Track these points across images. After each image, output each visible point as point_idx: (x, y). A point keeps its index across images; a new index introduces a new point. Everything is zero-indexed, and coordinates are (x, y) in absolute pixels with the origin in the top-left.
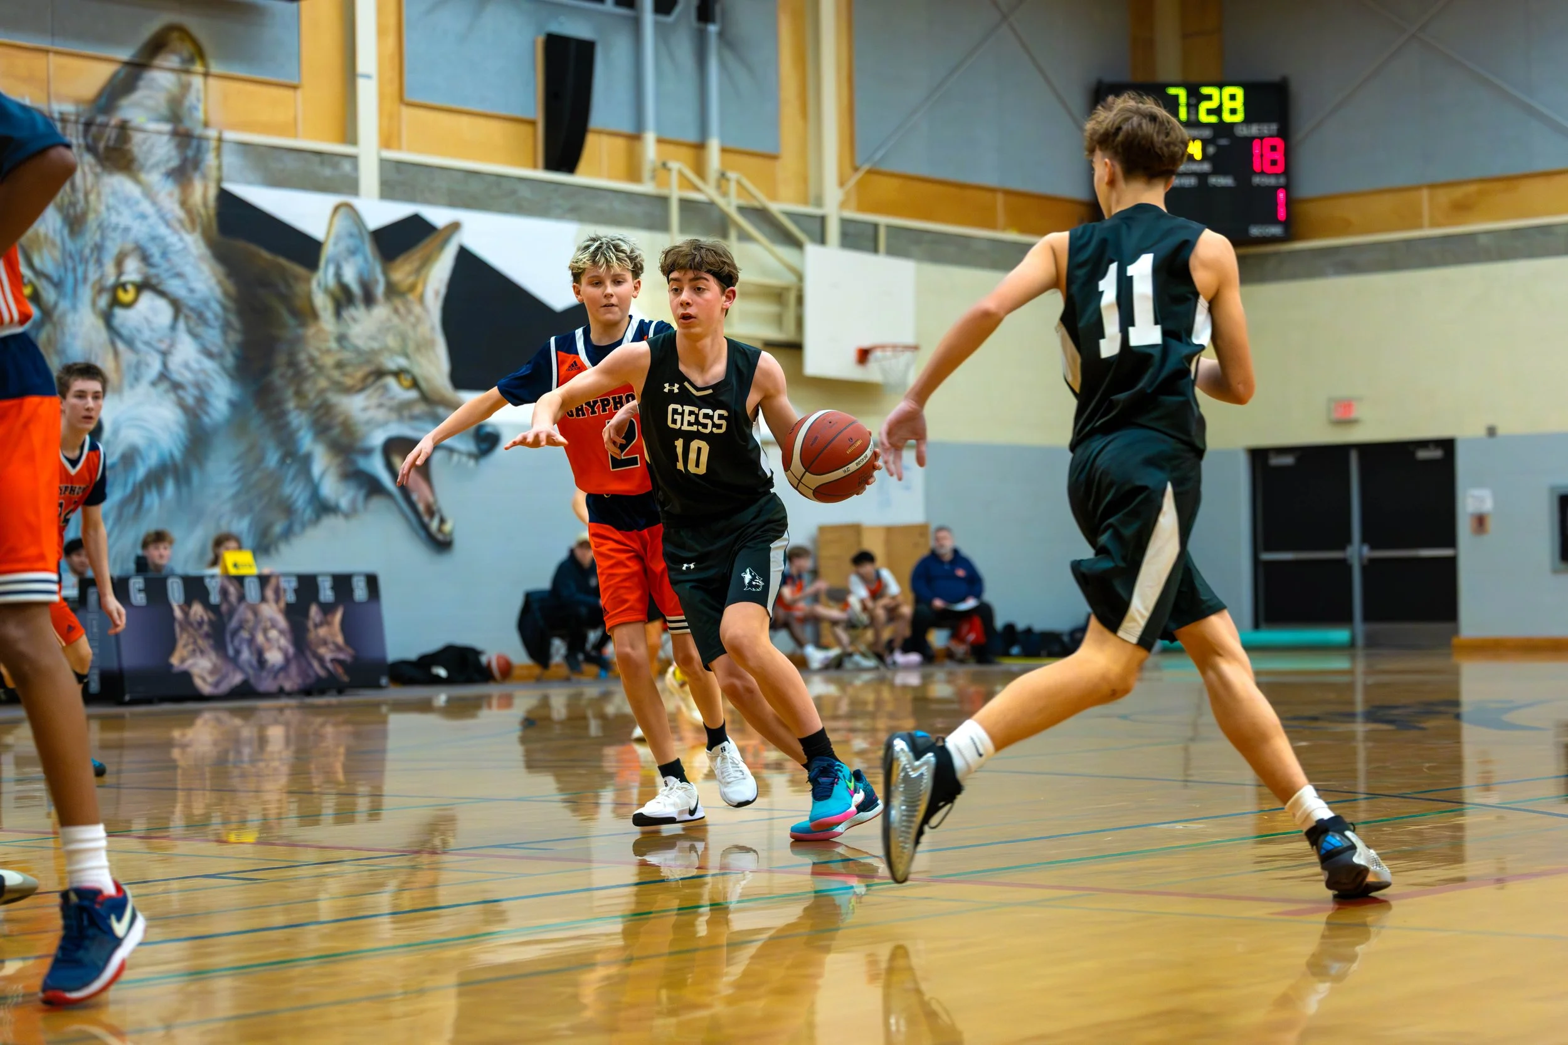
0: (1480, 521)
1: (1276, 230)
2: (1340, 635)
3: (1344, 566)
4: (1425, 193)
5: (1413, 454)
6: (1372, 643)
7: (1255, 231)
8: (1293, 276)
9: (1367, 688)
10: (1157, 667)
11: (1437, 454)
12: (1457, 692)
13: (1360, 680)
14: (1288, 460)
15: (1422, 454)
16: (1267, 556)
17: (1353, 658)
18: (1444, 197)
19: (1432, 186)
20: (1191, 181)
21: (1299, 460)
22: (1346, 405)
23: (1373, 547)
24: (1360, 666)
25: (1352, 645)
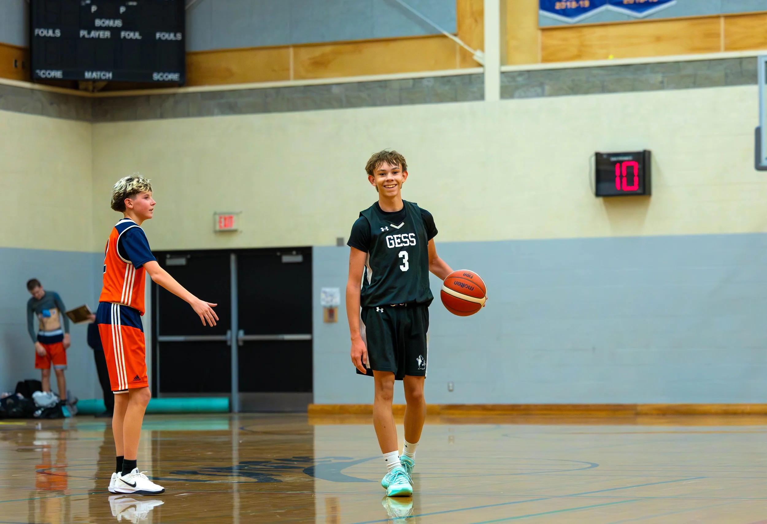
0: (331, 312)
1: (174, 77)
2: (221, 402)
3: (225, 346)
4: (291, 51)
5: (280, 258)
6: (245, 408)
7: (156, 76)
8: (187, 114)
9: (240, 445)
10: (73, 428)
11: (299, 259)
12: (311, 450)
13: (236, 440)
14: (182, 261)
15: (286, 259)
16: (162, 339)
17: (231, 420)
18: (306, 55)
19: (296, 46)
20: (107, 34)
21: (188, 260)
22: (228, 218)
23: (246, 333)
24: (236, 429)
25: (230, 409)
